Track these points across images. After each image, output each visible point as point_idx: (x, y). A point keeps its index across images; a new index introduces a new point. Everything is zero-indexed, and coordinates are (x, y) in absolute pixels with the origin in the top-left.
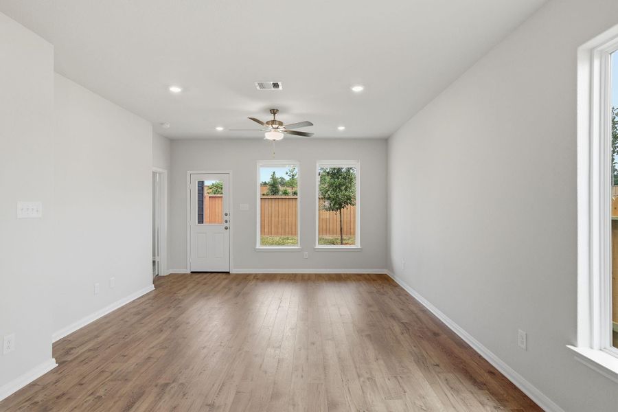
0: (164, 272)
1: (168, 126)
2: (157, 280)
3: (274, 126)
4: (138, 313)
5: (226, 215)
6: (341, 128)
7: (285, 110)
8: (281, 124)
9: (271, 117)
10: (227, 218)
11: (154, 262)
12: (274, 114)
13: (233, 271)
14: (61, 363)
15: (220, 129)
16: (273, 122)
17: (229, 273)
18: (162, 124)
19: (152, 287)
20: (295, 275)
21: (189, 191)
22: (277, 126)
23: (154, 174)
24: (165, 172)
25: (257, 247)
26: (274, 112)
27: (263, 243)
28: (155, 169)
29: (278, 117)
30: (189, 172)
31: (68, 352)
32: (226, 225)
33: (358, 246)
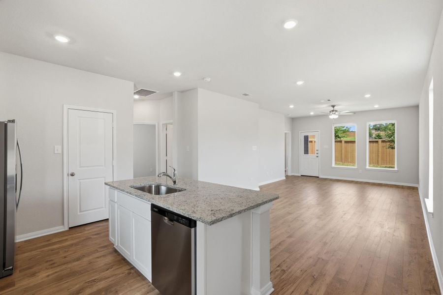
0: (290, 174)
2: (287, 176)
5: (317, 150)
6: (376, 106)
7: (339, 105)
8: (336, 111)
9: (332, 109)
10: (318, 152)
11: (285, 171)
13: (321, 177)
15: (312, 114)
16: (333, 111)
17: (318, 177)
20: (352, 181)
21: (300, 140)
22: (334, 113)
23: (286, 134)
24: (290, 132)
25: (333, 166)
26: (333, 106)
27: (336, 164)
28: (286, 132)
29: (336, 108)
30: (300, 132)
32: (317, 155)
33: (396, 169)
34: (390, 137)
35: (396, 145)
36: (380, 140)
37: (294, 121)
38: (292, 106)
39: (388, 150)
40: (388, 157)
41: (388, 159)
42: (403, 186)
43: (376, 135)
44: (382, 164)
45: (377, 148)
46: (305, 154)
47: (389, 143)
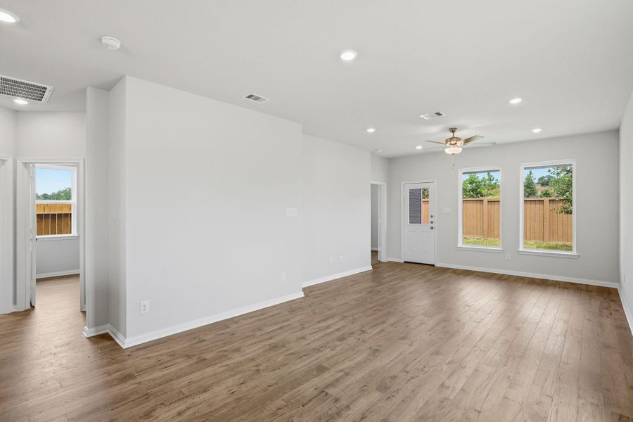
1: (381, 151)
2: (376, 263)
3: (452, 142)
4: (354, 281)
5: (432, 217)
6: (537, 131)
7: (463, 128)
8: (458, 139)
9: (451, 135)
10: (432, 219)
12: (453, 132)
13: (437, 265)
14: (306, 295)
15: (419, 148)
16: (451, 139)
17: (433, 265)
18: (376, 150)
19: (370, 268)
20: (493, 275)
21: (402, 198)
22: (454, 142)
23: (373, 186)
24: (385, 184)
25: (459, 246)
26: (453, 130)
27: (464, 241)
29: (457, 134)
30: (402, 183)
31: (311, 292)
32: (432, 225)
33: (574, 252)
34: (563, 195)
35: (574, 208)
36: (546, 199)
37: (391, 163)
38: (371, 130)
39: (560, 215)
40: (560, 227)
41: (560, 232)
42: (587, 285)
43: (542, 192)
44: (550, 240)
45: (542, 212)
46: (411, 222)
47: (560, 205)
